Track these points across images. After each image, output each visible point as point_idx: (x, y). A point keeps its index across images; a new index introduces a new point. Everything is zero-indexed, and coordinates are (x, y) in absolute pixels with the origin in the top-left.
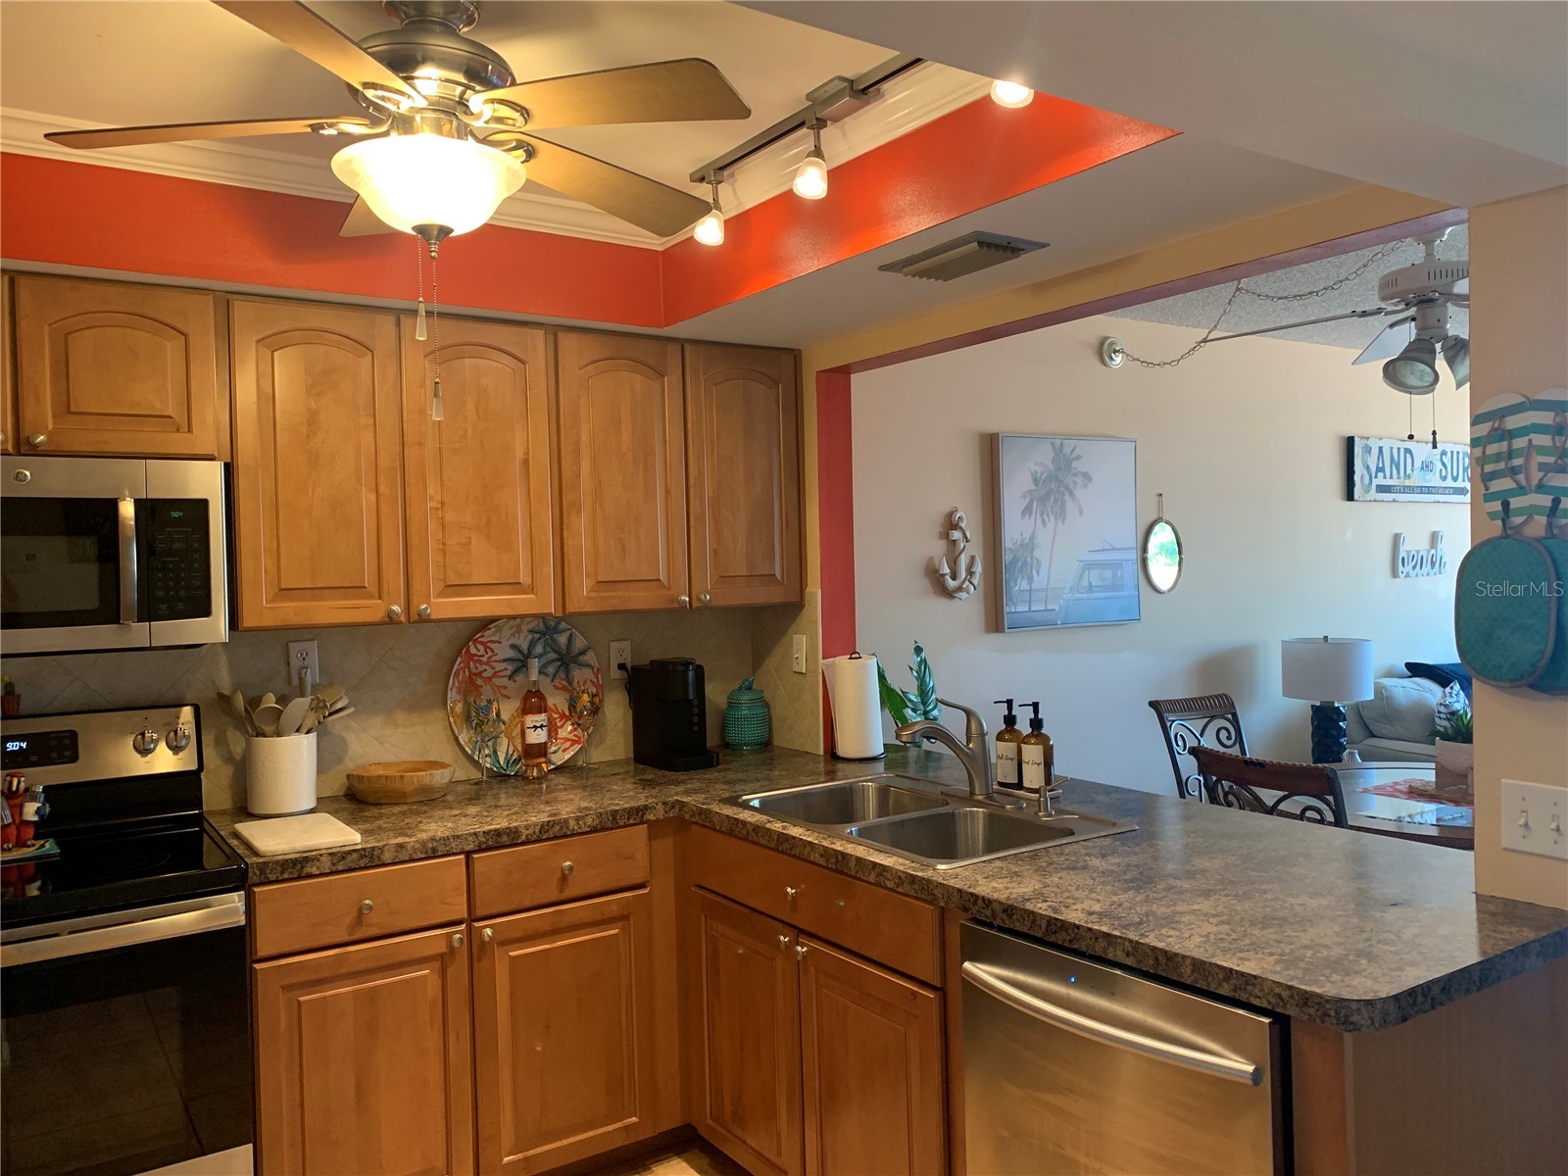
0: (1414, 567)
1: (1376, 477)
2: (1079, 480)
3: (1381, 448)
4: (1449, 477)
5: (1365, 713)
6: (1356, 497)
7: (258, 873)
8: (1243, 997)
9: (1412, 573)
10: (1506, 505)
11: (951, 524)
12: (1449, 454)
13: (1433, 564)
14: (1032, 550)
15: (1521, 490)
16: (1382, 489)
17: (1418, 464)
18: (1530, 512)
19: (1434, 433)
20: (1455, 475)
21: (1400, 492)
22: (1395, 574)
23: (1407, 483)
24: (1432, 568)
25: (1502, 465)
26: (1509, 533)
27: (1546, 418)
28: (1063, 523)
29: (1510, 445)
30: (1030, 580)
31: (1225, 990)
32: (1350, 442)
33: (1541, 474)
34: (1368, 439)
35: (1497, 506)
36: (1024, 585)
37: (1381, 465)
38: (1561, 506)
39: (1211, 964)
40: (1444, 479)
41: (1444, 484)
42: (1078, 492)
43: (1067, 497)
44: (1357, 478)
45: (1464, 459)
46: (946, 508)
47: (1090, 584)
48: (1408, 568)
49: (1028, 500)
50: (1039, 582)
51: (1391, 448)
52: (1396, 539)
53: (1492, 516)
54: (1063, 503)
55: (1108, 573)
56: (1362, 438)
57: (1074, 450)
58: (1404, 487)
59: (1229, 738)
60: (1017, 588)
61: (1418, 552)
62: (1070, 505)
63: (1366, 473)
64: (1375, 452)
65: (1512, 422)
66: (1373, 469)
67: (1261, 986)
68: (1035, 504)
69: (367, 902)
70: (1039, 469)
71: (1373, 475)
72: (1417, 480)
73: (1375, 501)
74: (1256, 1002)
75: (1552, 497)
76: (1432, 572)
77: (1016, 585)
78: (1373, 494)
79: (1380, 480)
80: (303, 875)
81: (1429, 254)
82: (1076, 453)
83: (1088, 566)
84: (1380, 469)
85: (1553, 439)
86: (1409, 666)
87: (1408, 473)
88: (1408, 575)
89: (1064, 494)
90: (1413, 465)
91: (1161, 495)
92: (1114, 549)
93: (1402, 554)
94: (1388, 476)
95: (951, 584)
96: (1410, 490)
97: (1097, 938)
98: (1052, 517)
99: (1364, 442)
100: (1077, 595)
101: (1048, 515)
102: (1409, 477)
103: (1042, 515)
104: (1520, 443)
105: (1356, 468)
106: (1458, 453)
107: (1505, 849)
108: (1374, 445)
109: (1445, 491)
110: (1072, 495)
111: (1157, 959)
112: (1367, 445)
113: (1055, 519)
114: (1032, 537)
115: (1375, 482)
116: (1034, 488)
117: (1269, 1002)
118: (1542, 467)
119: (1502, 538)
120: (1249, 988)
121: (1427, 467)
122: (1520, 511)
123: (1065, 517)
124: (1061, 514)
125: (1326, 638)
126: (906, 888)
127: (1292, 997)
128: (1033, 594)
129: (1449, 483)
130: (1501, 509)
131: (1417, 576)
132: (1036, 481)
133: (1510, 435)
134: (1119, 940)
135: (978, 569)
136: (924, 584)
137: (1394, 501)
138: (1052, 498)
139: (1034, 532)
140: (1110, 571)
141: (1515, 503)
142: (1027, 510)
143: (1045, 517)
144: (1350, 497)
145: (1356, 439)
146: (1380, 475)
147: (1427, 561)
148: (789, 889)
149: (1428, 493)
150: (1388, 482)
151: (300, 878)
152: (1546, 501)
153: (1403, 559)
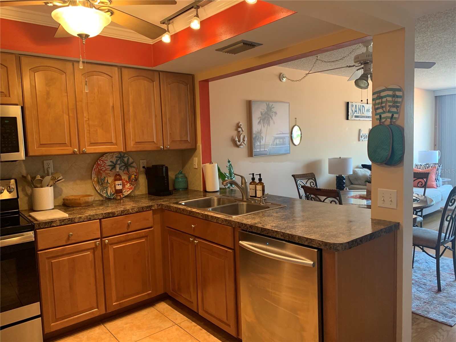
0: (364, 138)
1: (355, 113)
2: (274, 114)
3: (356, 105)
5: (351, 178)
6: (349, 119)
7: (38, 226)
8: (311, 245)
9: (364, 140)
10: (380, 116)
11: (238, 126)
14: (261, 134)
15: (384, 112)
16: (356, 117)
17: (366, 110)
18: (386, 118)
19: (367, 100)
21: (361, 118)
22: (359, 140)
23: (363, 115)
25: (380, 106)
26: (381, 124)
27: (391, 93)
28: (269, 126)
29: (382, 100)
30: (260, 142)
31: (306, 244)
32: (348, 103)
33: (389, 108)
34: (353, 103)
35: (378, 117)
36: (259, 144)
37: (356, 110)
38: (394, 116)
39: (303, 237)
42: (273, 117)
43: (270, 119)
44: (349, 113)
46: (237, 122)
47: (276, 143)
48: (363, 138)
49: (259, 120)
50: (263, 142)
51: (359, 105)
52: (360, 130)
53: (377, 119)
55: (281, 140)
56: (351, 102)
57: (272, 105)
58: (362, 116)
59: (313, 185)
60: (257, 144)
61: (365, 134)
62: (271, 121)
63: (352, 112)
64: (354, 106)
65: (383, 94)
66: (354, 111)
67: (315, 241)
68: (261, 121)
69: (71, 233)
70: (263, 111)
72: (366, 114)
73: (354, 120)
74: (314, 246)
75: (392, 114)
77: (256, 144)
78: (354, 118)
79: (356, 114)
80: (51, 226)
81: (367, 50)
82: (272, 106)
83: (276, 138)
84: (356, 111)
85: (392, 99)
86: (362, 165)
88: (362, 141)
89: (269, 118)
90: (364, 110)
91: (296, 118)
92: (283, 133)
93: (361, 135)
94: (358, 113)
95: (238, 143)
96: (364, 117)
97: (274, 232)
98: (266, 125)
99: (351, 103)
100: (273, 146)
101: (265, 124)
102: (363, 113)
103: (263, 124)
104: (384, 100)
105: (349, 111)
107: (379, 207)
110: (272, 118)
111: (289, 236)
112: (352, 104)
113: (267, 125)
114: (261, 130)
115: (354, 115)
116: (261, 116)
117: (317, 246)
118: (390, 106)
119: (379, 125)
120: (312, 242)
121: (368, 111)
122: (384, 118)
123: (270, 124)
124: (269, 124)
125: (340, 157)
126: (224, 223)
127: (323, 244)
128: (261, 146)
130: (379, 117)
131: (365, 141)
132: (262, 114)
133: (382, 98)
134: (279, 232)
135: (246, 139)
136: (231, 144)
137: (359, 120)
138: (266, 119)
139: (261, 129)
140: (282, 140)
141: (383, 116)
142: (259, 122)
143: (264, 124)
144: (347, 119)
145: (349, 103)
146: (356, 113)
148: (193, 226)
149: (368, 118)
150: (358, 115)
151: (50, 227)
152: (390, 115)
153: (361, 136)
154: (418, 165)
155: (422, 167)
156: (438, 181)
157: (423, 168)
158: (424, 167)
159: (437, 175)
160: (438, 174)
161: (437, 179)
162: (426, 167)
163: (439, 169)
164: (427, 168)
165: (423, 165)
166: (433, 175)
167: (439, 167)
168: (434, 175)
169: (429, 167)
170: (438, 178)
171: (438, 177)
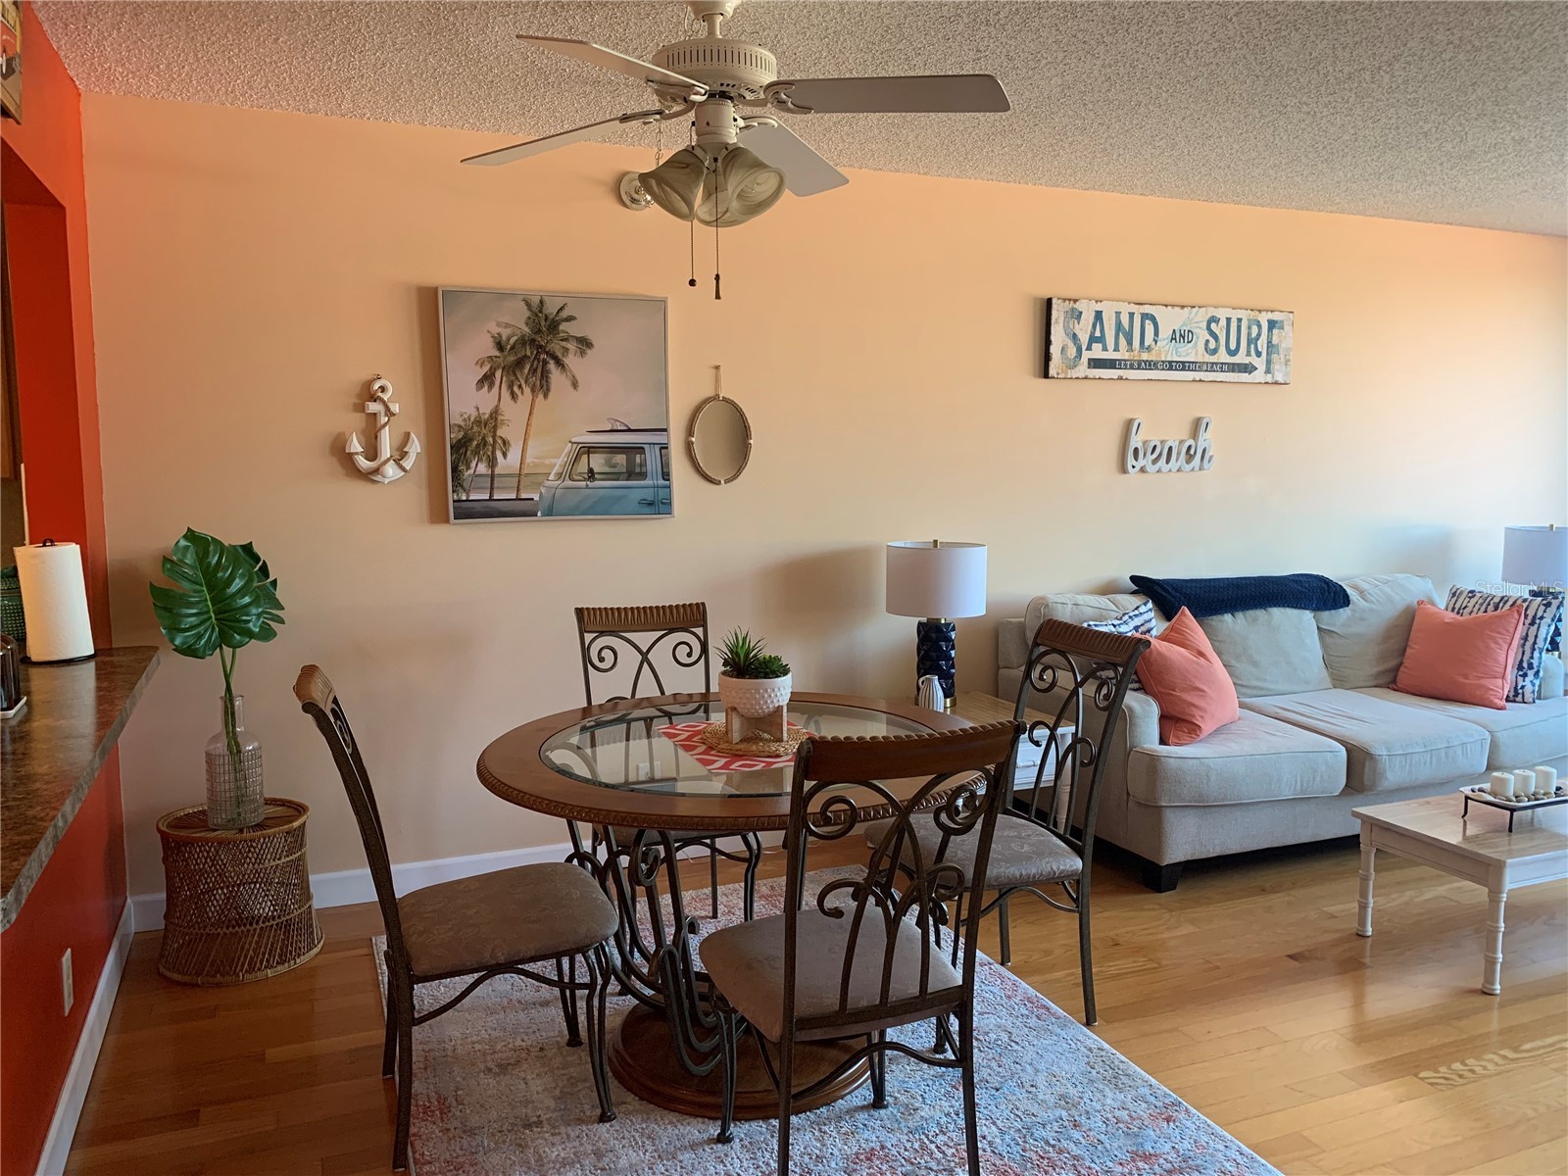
0: (1155, 462)
1: (1088, 349)
2: (572, 346)
3: (1099, 315)
4: (1222, 349)
6: (1052, 372)
9: (1150, 468)
11: (368, 393)
12: (1223, 323)
13: (1190, 457)
14: (495, 428)
16: (1095, 363)
17: (1165, 333)
19: (717, 277)
20: (1233, 346)
21: (1131, 368)
22: (1124, 470)
23: (1145, 356)
24: (1188, 462)
28: (546, 396)
30: (492, 463)
32: (1049, 302)
34: (1076, 301)
36: (482, 468)
37: (1098, 334)
40: (1215, 352)
41: (1213, 359)
42: (571, 360)
43: (552, 365)
44: (1054, 350)
45: (1249, 328)
46: (365, 376)
47: (591, 471)
48: (1146, 461)
49: (486, 368)
50: (507, 463)
51: (1118, 314)
52: (1127, 425)
54: (545, 376)
55: (621, 459)
56: (1066, 299)
57: (561, 309)
58: (1140, 361)
60: (471, 471)
62: (555, 374)
63: (1071, 344)
64: (1088, 318)
66: (1084, 339)
68: (498, 374)
70: (505, 333)
71: (1084, 348)
72: (1166, 351)
73: (1086, 378)
76: (1188, 467)
77: (468, 468)
78: (1082, 369)
79: (1097, 352)
81: (711, 32)
82: (564, 314)
83: (589, 449)
84: (1093, 339)
86: (1134, 579)
87: (1146, 344)
88: (1143, 470)
89: (545, 362)
90: (1156, 333)
91: (717, 368)
92: (630, 430)
93: (1136, 441)
94: (1111, 347)
95: (363, 463)
96: (1151, 365)
98: (527, 390)
99: (1068, 305)
100: (568, 483)
101: (520, 387)
102: (1149, 349)
103: (510, 387)
105: (1053, 337)
106: (1239, 320)
108: (1088, 311)
109: (1212, 367)
110: (559, 363)
112: (1073, 309)
113: (533, 391)
114: (495, 413)
115: (1086, 355)
116: (497, 354)
121: (1181, 337)
123: (548, 390)
124: (543, 386)
125: (936, 541)
128: (496, 480)
129: (1223, 357)
131: (1161, 471)
132: (500, 346)
135: (415, 447)
136: (333, 464)
137: (1121, 379)
138: (528, 366)
139: (497, 406)
140: (624, 456)
142: (487, 379)
143: (516, 389)
144: (1046, 375)
145: (1054, 301)
146: (1097, 346)
147: (1179, 454)
149: (1182, 370)
150: (1110, 355)
153: (1136, 450)
154: (1461, 593)
155: (1473, 601)
156: (1531, 673)
157: (1477, 606)
158: (1482, 605)
159: (1529, 644)
160: (1535, 643)
161: (1525, 665)
162: (1489, 604)
163: (1542, 618)
164: (1491, 608)
165: (1479, 595)
166: (1497, 643)
167: (1542, 608)
168: (1506, 646)
169: (1501, 605)
170: (1535, 662)
171: (1532, 658)
